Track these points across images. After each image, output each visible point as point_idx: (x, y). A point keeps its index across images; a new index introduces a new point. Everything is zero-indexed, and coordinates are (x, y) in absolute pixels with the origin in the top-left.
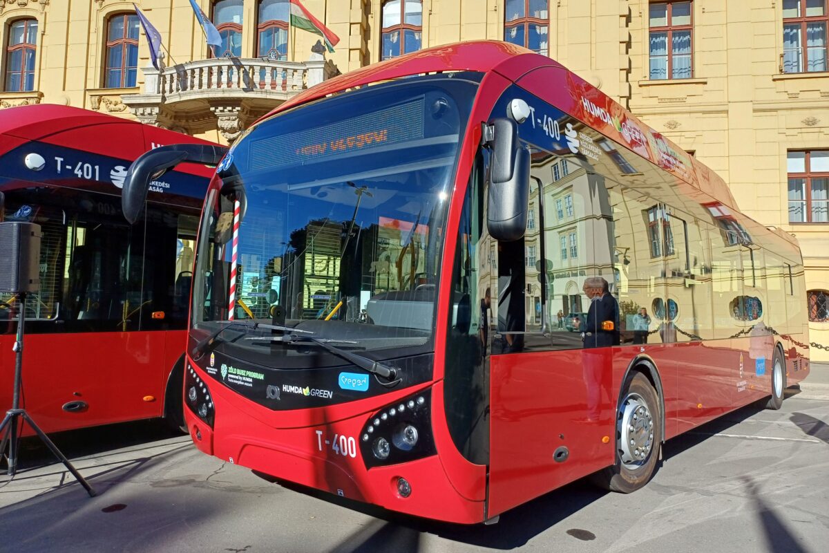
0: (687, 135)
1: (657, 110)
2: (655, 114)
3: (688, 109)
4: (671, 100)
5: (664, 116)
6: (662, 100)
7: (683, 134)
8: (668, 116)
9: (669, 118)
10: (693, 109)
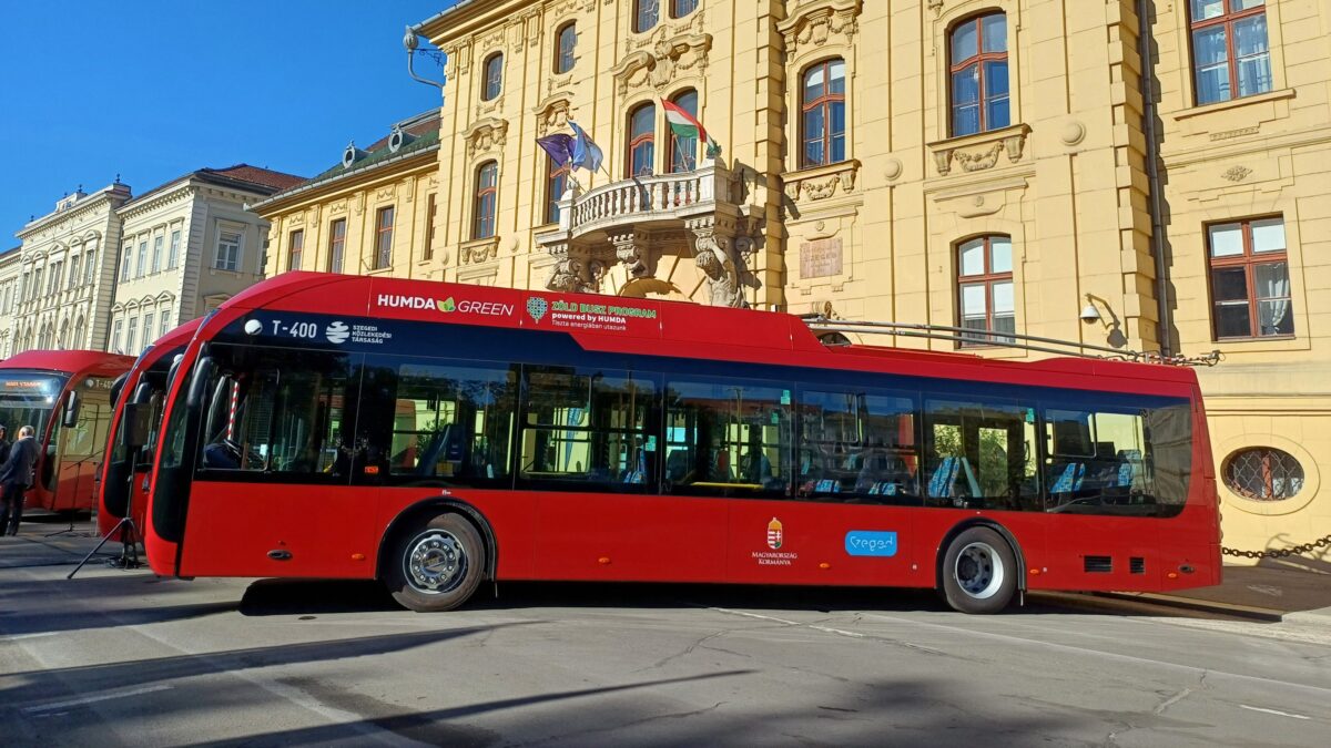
0: (1265, 187)
1: (1208, 154)
2: (1205, 160)
3: (1262, 144)
4: (1232, 134)
5: (1222, 162)
6: (1215, 137)
7: (1257, 187)
8: (1229, 160)
9: (1231, 163)
10: (1271, 143)
